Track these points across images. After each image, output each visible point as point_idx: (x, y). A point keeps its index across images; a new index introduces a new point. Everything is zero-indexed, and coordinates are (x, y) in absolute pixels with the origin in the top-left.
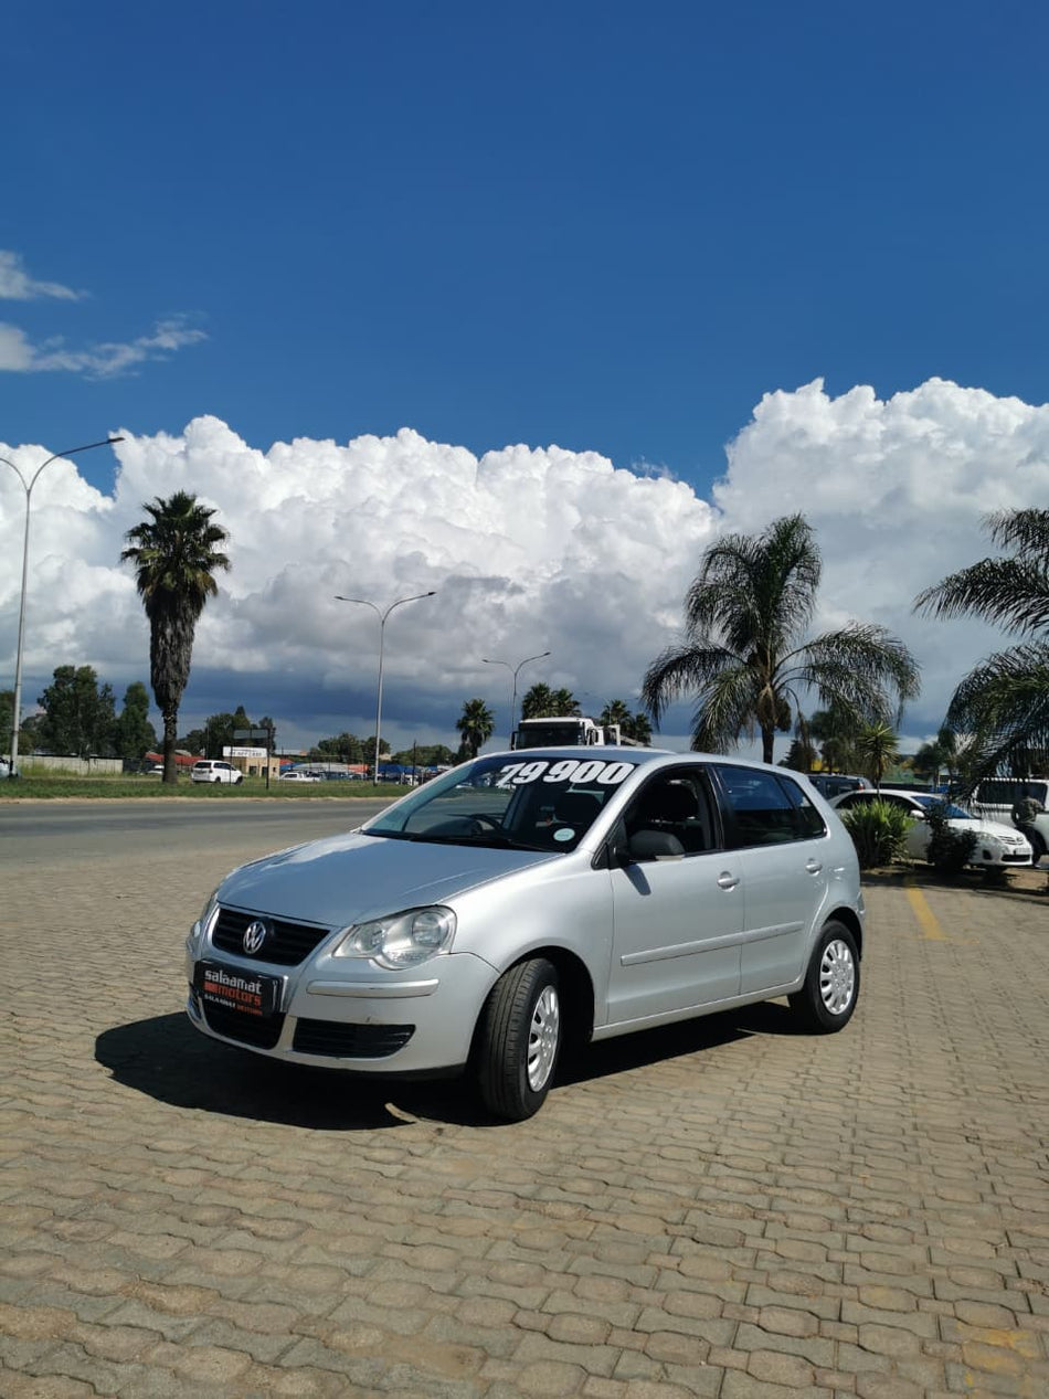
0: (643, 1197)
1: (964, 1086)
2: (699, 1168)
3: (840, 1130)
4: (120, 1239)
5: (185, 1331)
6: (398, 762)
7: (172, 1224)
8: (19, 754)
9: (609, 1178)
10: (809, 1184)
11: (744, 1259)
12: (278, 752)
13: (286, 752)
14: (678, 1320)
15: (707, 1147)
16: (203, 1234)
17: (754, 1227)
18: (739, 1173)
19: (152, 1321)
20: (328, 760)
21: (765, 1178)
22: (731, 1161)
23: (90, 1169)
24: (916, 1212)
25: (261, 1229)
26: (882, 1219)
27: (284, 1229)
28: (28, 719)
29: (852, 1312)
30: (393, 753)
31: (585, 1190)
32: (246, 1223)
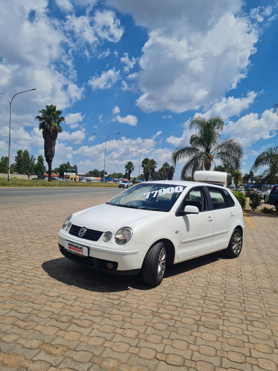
0: (188, 311)
1: (270, 274)
2: (202, 302)
3: (239, 288)
4: (39, 328)
5: (58, 362)
6: (109, 177)
7: (54, 322)
8: (10, 173)
9: (178, 305)
10: (233, 307)
11: (219, 334)
12: (78, 174)
13: (80, 174)
14: (204, 357)
15: (204, 294)
16: (63, 326)
17: (220, 322)
18: (214, 303)
19: (48, 358)
20: (91, 176)
21: (221, 305)
22: (211, 299)
23: (29, 303)
24: (265, 317)
25: (80, 323)
26: (256, 319)
27: (87, 323)
28: (13, 164)
29: (255, 354)
30: (108, 175)
31: (171, 309)
32: (75, 321)
